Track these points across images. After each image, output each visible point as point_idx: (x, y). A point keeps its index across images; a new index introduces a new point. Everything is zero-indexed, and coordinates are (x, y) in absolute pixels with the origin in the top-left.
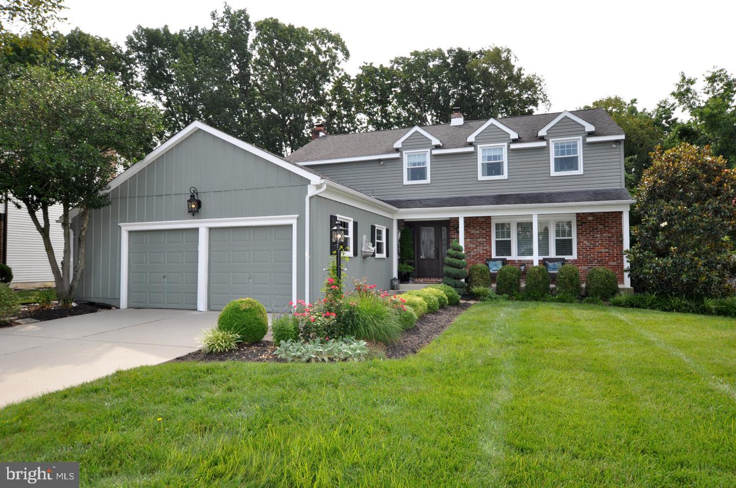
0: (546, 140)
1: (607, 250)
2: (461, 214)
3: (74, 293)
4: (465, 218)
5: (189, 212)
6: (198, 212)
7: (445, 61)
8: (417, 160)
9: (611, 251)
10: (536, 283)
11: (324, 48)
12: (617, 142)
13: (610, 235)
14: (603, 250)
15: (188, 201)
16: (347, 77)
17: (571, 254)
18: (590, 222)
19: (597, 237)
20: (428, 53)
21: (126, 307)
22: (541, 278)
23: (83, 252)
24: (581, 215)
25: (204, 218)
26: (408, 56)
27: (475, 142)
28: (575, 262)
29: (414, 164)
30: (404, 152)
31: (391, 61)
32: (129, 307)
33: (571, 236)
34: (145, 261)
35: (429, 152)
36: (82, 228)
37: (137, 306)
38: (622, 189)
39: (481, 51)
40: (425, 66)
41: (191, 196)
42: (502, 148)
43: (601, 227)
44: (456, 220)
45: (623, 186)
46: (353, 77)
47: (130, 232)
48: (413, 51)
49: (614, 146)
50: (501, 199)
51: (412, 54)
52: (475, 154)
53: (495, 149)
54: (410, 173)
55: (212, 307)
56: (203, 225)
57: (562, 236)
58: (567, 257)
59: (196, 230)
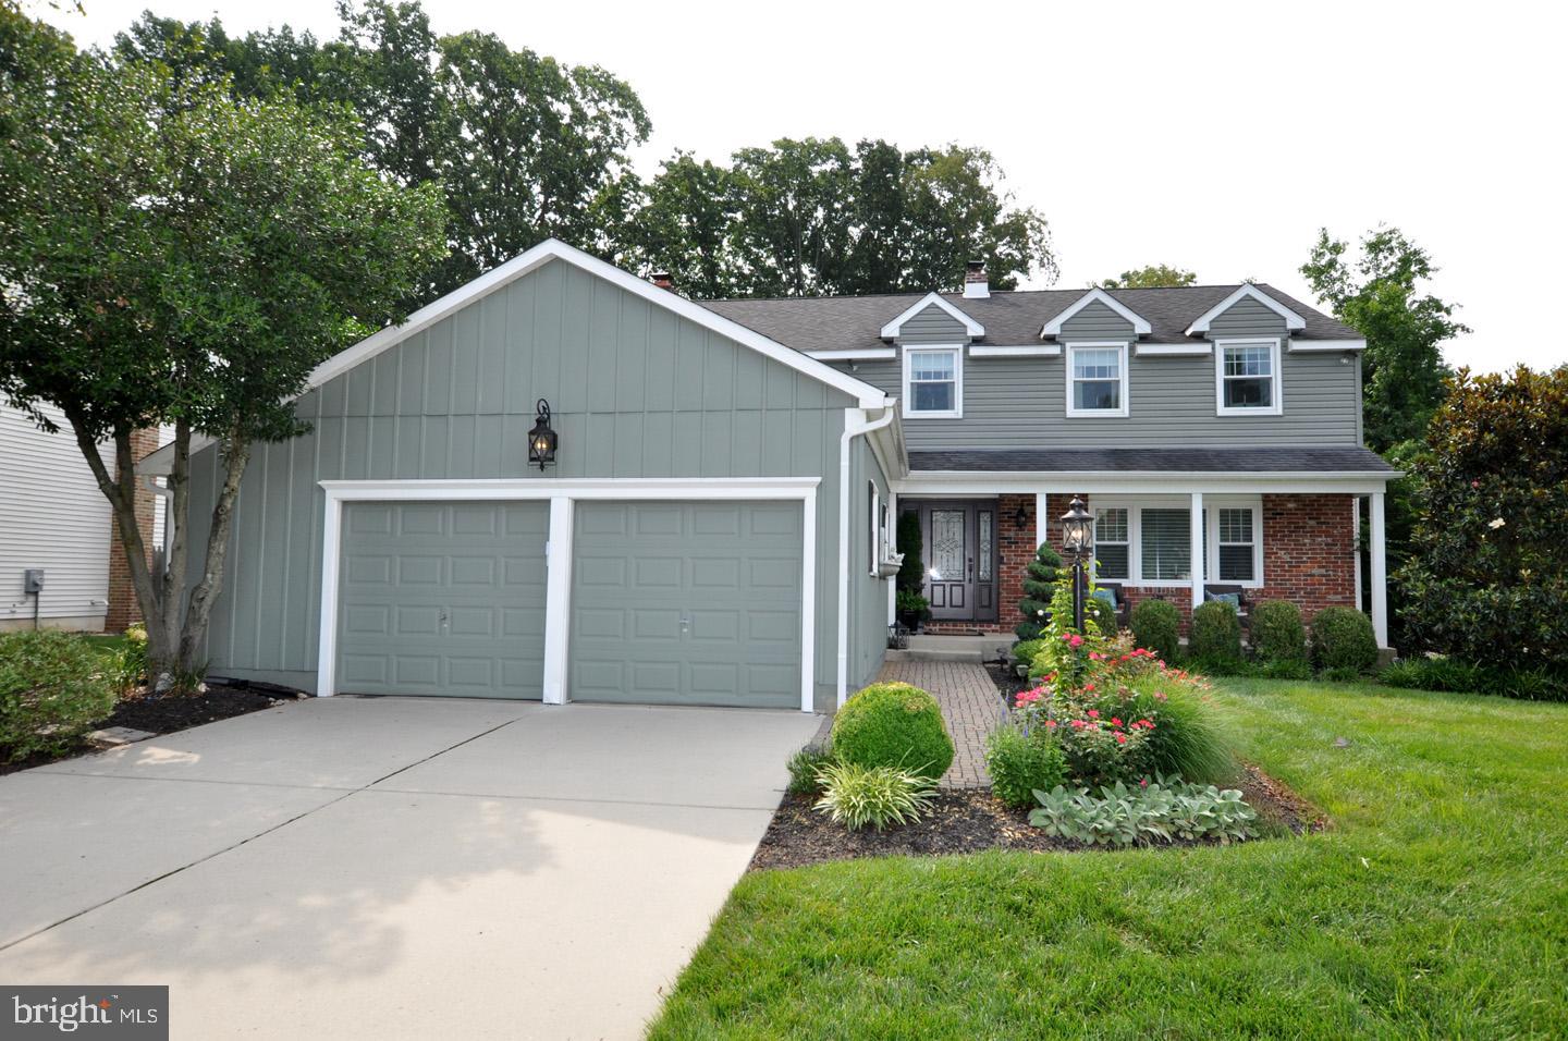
0: (1208, 341)
1: (1323, 571)
2: (1040, 487)
3: (194, 657)
4: (1048, 495)
5: (532, 459)
6: (552, 459)
7: (845, 166)
8: (933, 367)
9: (1331, 573)
10: (1219, 637)
11: (591, 112)
12: (1350, 353)
13: (1329, 540)
14: (1316, 571)
15: (531, 433)
16: (631, 181)
17: (1250, 576)
18: (1290, 513)
19: (1305, 545)
20: (812, 146)
21: (332, 694)
22: (1229, 628)
23: (221, 551)
24: (1274, 498)
25: (563, 477)
26: (771, 149)
27: (1060, 336)
28: (1261, 593)
29: (927, 375)
30: (905, 348)
31: (735, 156)
32: (339, 693)
33: (1251, 540)
34: (387, 579)
35: (961, 351)
36: (226, 490)
37: (362, 689)
38: (1359, 449)
39: (923, 152)
40: (803, 171)
41: (538, 421)
42: (1117, 352)
43: (1312, 523)
44: (1030, 500)
45: (1361, 444)
46: (647, 180)
47: (346, 504)
48: (779, 138)
49: (1345, 361)
50: (1121, 459)
51: (777, 144)
52: (1060, 361)
53: (1102, 353)
54: (915, 396)
55: (580, 694)
56: (560, 494)
57: (1233, 540)
58: (1245, 584)
59: (545, 504)
